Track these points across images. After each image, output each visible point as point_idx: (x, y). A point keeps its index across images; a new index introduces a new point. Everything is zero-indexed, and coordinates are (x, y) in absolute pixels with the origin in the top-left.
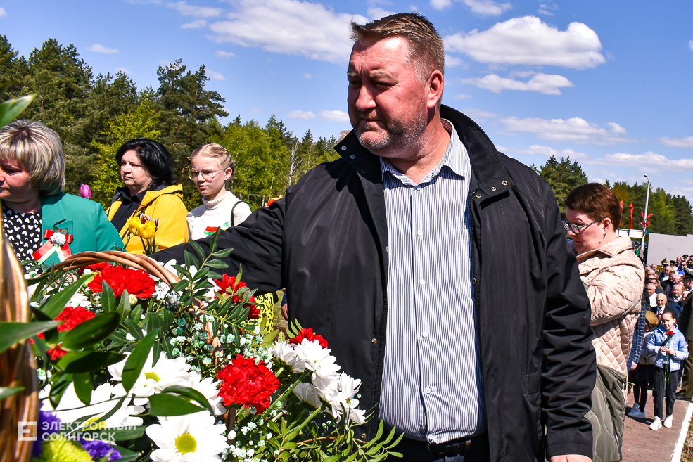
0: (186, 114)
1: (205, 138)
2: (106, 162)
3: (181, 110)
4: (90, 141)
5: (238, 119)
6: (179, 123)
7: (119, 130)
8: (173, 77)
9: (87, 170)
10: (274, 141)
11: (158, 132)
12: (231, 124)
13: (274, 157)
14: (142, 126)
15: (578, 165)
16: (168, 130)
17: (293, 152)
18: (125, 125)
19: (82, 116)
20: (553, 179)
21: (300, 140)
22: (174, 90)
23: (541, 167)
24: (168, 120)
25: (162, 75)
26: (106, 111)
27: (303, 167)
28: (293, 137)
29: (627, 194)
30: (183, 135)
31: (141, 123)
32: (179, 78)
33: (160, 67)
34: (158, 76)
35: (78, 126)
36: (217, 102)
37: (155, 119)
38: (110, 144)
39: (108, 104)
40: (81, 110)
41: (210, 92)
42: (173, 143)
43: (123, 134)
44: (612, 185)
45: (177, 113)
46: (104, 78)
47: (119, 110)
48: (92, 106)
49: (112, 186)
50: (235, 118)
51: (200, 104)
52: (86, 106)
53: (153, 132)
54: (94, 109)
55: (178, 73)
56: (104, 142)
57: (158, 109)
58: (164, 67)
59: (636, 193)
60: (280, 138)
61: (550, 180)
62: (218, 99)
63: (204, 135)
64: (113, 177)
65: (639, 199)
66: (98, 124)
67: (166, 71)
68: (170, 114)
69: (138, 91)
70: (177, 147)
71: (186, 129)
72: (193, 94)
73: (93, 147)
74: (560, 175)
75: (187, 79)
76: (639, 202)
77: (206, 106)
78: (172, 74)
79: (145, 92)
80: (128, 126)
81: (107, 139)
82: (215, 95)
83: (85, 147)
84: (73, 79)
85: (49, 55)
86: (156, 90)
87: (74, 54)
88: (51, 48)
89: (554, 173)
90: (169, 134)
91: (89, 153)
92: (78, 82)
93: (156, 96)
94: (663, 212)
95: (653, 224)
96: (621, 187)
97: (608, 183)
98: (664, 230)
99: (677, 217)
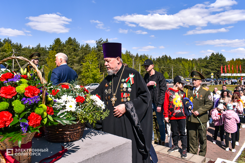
2: (84, 67)
4: (80, 62)
8: (100, 43)
9: (80, 70)
10: (128, 57)
11: (97, 58)
13: (128, 62)
14: (93, 57)
15: (222, 54)
16: (99, 57)
17: (133, 59)
19: (78, 56)
20: (214, 60)
21: (135, 56)
22: (100, 46)
23: (209, 56)
26: (84, 54)
27: (136, 63)
28: (133, 55)
29: (240, 62)
35: (77, 59)
37: (96, 55)
38: (85, 63)
39: (84, 52)
43: (88, 59)
44: (235, 60)
45: (102, 52)
46: (83, 46)
47: (87, 53)
49: (86, 74)
52: (79, 53)
53: (95, 58)
54: (81, 54)
56: (83, 62)
57: (96, 52)
59: (243, 61)
60: (130, 56)
61: (213, 60)
64: (86, 71)
66: (82, 58)
67: (98, 42)
68: (100, 53)
69: (91, 48)
74: (216, 58)
78: (99, 42)
79: (93, 48)
80: (89, 57)
81: (84, 61)
83: (79, 64)
84: (75, 47)
85: (69, 41)
86: (96, 47)
87: (75, 40)
88: (70, 39)
89: (214, 58)
90: (100, 58)
91: (80, 66)
92: (76, 47)
93: (96, 48)
96: (238, 60)
97: (233, 59)
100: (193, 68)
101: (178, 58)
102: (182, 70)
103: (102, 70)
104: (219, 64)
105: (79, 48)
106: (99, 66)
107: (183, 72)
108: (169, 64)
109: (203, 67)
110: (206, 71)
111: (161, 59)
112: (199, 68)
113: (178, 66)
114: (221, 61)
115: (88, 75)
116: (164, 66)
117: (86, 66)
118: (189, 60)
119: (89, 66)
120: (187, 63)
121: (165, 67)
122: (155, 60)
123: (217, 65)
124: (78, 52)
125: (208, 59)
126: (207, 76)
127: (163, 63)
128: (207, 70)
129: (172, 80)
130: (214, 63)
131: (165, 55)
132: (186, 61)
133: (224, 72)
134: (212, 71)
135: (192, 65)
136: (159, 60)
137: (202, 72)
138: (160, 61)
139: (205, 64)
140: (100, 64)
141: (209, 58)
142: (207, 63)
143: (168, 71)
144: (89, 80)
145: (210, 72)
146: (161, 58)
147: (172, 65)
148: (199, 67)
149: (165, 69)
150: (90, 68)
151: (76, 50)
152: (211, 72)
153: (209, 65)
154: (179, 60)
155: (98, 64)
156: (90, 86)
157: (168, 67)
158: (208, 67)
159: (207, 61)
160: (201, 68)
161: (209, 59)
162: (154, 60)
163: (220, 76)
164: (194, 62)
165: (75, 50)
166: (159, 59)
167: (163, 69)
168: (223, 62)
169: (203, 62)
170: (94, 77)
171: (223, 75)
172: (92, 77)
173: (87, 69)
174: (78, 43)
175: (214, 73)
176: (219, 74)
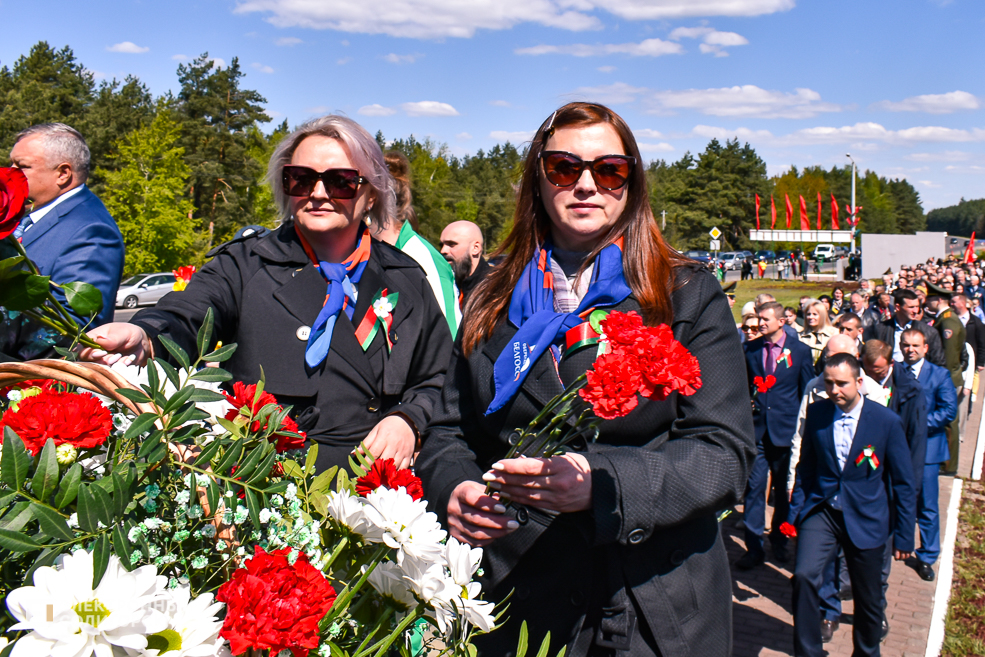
0: (217, 122)
1: (242, 152)
2: (114, 194)
3: (210, 118)
5: (285, 125)
6: (208, 136)
7: (130, 151)
8: (197, 77)
11: (181, 150)
12: (276, 131)
14: (159, 143)
15: (751, 148)
16: (193, 146)
18: (137, 143)
20: (718, 170)
22: (200, 94)
23: (700, 154)
24: (193, 132)
25: (184, 76)
26: (112, 128)
29: (822, 182)
30: (213, 151)
31: (157, 139)
32: (206, 77)
33: (181, 65)
34: (178, 78)
36: (256, 104)
37: (176, 133)
38: (119, 170)
39: (115, 118)
41: (247, 92)
42: (201, 162)
43: (136, 156)
44: (801, 171)
45: (205, 123)
46: (109, 86)
47: (130, 125)
48: (95, 123)
50: (281, 123)
51: (234, 108)
52: (87, 124)
53: (174, 150)
54: (98, 126)
55: (204, 71)
56: (110, 168)
57: (180, 120)
58: (185, 65)
59: (836, 179)
61: (713, 170)
62: (257, 100)
63: (240, 148)
64: (123, 213)
65: (842, 188)
66: (102, 145)
67: (188, 70)
68: (196, 125)
69: (154, 98)
70: (206, 167)
71: (217, 142)
72: (224, 96)
73: (97, 176)
74: (727, 163)
75: (216, 78)
76: (842, 192)
77: (242, 110)
78: (197, 73)
79: (163, 98)
80: (142, 142)
81: (115, 163)
82: (253, 96)
84: (70, 90)
85: (39, 62)
86: (176, 95)
87: (70, 58)
88: (42, 53)
89: (718, 162)
90: (194, 152)
92: (76, 93)
93: (177, 102)
94: (876, 204)
95: (865, 221)
96: (815, 174)
97: (794, 170)
98: (881, 227)
99: (897, 209)
103: (203, 206)
104: (739, 189)
105: (91, 99)
106: (190, 190)
109: (672, 199)
110: (686, 219)
111: (487, 160)
114: (749, 176)
117: (120, 187)
119: (136, 186)
122: (462, 164)
123: (729, 193)
124: (82, 118)
125: (694, 168)
126: (688, 242)
127: (494, 180)
128: (689, 214)
130: (716, 185)
131: (507, 146)
133: (760, 226)
134: (709, 217)
136: (477, 165)
137: (667, 223)
138: (481, 169)
139: (681, 187)
140: (194, 181)
141: (696, 164)
142: (691, 182)
144: (136, 257)
145: (700, 223)
146: (486, 156)
148: (655, 200)
150: (140, 200)
151: (70, 105)
152: (706, 224)
153: (696, 194)
155: (187, 181)
156: (140, 286)
158: (693, 200)
159: (689, 175)
160: (664, 206)
161: (700, 165)
163: (742, 242)
165: (65, 106)
166: (478, 161)
167: (498, 207)
168: (757, 182)
169: (672, 181)
170: (162, 242)
171: (760, 238)
172: (154, 241)
173: (130, 205)
174: (86, 71)
175: (720, 228)
176: (739, 234)
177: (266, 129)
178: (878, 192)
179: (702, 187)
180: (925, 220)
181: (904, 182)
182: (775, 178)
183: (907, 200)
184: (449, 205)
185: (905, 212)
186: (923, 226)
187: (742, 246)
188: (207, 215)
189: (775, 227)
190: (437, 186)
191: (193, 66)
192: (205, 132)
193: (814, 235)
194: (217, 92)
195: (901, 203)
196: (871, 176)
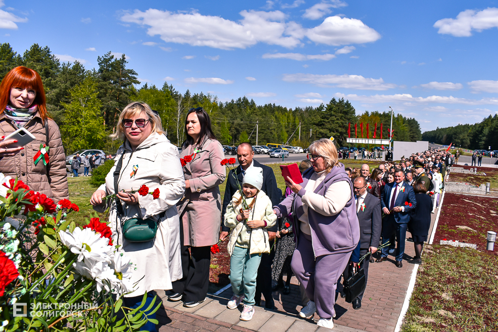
0: (116, 83)
1: (127, 98)
3: (113, 81)
4: (60, 102)
5: (146, 85)
6: (112, 89)
8: (106, 62)
9: (59, 119)
10: (167, 96)
12: (142, 88)
15: (349, 102)
16: (105, 94)
17: (179, 103)
19: (55, 87)
20: (334, 112)
21: (183, 95)
22: (108, 70)
23: (327, 104)
24: (105, 87)
25: (100, 62)
26: (68, 84)
28: (178, 94)
29: (379, 118)
30: (114, 96)
32: (110, 63)
33: (99, 57)
34: (98, 63)
35: (53, 94)
36: (133, 76)
39: (69, 79)
40: (54, 84)
41: (129, 70)
42: (109, 101)
44: (370, 114)
45: (110, 83)
46: (66, 65)
47: (76, 83)
48: (60, 81)
49: (73, 127)
50: (144, 85)
51: (123, 77)
52: (57, 82)
54: (62, 83)
56: (68, 102)
57: (98, 82)
58: (101, 57)
59: (384, 117)
60: (172, 95)
61: (332, 112)
62: (133, 74)
63: (126, 96)
64: (73, 122)
65: (387, 121)
66: (64, 92)
67: (102, 59)
68: (106, 84)
70: (111, 103)
71: (116, 92)
72: (119, 72)
73: (62, 106)
74: (339, 109)
75: (115, 63)
76: (387, 123)
77: (127, 78)
78: (106, 61)
79: (91, 72)
81: (69, 100)
82: (131, 72)
83: (57, 106)
84: (49, 67)
85: (34, 53)
86: (97, 70)
87: (48, 52)
88: (36, 49)
89: (335, 108)
90: (106, 96)
91: (60, 109)
92: (52, 68)
93: (97, 74)
94: (401, 129)
95: (396, 136)
96: (376, 114)
97: (367, 113)
98: (403, 139)
99: (410, 131)
100: (295, 127)
101: (269, 105)
102: (274, 129)
103: (110, 120)
104: (343, 120)
105: (58, 71)
106: (104, 113)
107: (277, 132)
108: (251, 115)
109: (314, 124)
110: (320, 133)
111: (235, 104)
112: (306, 126)
113: (268, 121)
114: (348, 115)
115: (77, 130)
116: (242, 120)
118: (288, 109)
119: (80, 111)
120: (285, 115)
121: (242, 122)
122: (224, 105)
123: (339, 122)
124: (54, 80)
125: (324, 110)
127: (238, 113)
128: (322, 131)
129: (256, 147)
130: (334, 118)
131: (244, 98)
132: (283, 110)
133: (351, 136)
134: (330, 132)
135: (295, 119)
136: (231, 106)
137: (312, 134)
138: (233, 108)
139: (319, 119)
140: (105, 109)
142: (323, 116)
143: (249, 129)
144: (79, 142)
145: (326, 135)
146: (235, 102)
147: (257, 118)
148: (307, 124)
149: (242, 126)
151: (49, 73)
152: (328, 135)
153: (325, 122)
154: (271, 109)
155: (102, 109)
157: (248, 122)
158: (323, 125)
159: (322, 113)
160: (311, 127)
161: (327, 109)
162: (221, 105)
163: (344, 143)
164: (298, 114)
165: (47, 74)
166: (231, 104)
167: (239, 125)
168: (351, 117)
169: (315, 116)
170: (91, 136)
171: (351, 142)
172: (87, 136)
173: (76, 118)
174: (56, 58)
175: (334, 137)
176: (342, 140)
177: (138, 87)
178: (402, 124)
179: (328, 119)
180: (421, 136)
181: (414, 119)
182: (358, 116)
183: (414, 127)
184: (218, 123)
185: (413, 132)
186: (421, 138)
187: (344, 145)
188: (112, 125)
189: (358, 137)
190: (213, 115)
191: (104, 57)
192: (111, 87)
193: (374, 141)
194: (116, 70)
195: (412, 128)
196: (400, 116)
